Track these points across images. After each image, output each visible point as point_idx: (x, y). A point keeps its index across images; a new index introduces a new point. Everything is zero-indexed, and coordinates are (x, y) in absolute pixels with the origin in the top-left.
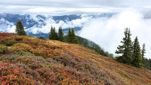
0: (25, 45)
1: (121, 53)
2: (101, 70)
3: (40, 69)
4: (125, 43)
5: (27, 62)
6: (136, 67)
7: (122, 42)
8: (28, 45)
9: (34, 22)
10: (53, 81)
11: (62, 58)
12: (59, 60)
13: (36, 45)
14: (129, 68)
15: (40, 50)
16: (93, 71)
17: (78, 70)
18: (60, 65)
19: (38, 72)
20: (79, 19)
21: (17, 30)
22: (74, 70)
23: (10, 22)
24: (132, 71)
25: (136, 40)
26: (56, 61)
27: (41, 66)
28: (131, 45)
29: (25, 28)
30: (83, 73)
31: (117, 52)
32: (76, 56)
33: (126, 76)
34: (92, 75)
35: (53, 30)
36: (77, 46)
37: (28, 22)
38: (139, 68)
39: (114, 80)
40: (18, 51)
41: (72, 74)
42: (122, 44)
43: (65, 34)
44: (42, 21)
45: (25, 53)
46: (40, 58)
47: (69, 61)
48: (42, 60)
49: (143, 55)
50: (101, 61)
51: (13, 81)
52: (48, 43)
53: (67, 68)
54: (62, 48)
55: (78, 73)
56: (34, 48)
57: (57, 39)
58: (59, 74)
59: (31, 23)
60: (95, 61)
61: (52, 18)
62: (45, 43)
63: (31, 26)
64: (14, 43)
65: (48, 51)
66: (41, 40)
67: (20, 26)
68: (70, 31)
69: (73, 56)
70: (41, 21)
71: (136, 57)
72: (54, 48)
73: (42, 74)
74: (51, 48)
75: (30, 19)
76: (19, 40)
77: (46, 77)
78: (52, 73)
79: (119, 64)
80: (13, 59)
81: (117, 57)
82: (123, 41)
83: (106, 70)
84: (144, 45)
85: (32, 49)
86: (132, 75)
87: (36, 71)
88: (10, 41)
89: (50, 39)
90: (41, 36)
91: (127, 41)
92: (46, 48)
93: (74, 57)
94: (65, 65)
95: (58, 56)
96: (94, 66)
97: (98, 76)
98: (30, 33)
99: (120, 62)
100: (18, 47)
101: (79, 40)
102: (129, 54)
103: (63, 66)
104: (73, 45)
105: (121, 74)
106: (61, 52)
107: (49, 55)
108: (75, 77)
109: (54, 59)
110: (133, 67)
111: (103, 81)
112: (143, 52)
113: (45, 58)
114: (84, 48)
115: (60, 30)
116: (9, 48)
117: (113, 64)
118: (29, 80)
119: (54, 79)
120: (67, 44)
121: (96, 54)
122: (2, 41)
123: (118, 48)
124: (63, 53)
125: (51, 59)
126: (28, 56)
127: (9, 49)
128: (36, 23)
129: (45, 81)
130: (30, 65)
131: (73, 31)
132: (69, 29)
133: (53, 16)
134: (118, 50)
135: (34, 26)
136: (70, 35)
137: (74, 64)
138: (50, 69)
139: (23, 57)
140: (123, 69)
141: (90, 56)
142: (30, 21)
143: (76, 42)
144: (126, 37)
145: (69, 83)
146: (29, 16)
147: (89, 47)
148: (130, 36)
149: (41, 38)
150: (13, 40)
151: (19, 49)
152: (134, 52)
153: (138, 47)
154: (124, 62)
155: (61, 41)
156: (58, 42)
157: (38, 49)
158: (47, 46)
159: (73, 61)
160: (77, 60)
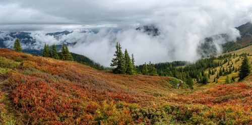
1: (115, 65)
4: (117, 56)
6: (130, 74)
7: (115, 55)
8: (34, 63)
14: (124, 76)
21: (15, 47)
24: (127, 78)
25: (126, 52)
28: (123, 57)
31: (112, 65)
33: (123, 84)
35: (46, 47)
40: (28, 68)
42: (115, 57)
45: (34, 69)
47: (74, 77)
49: (133, 63)
50: (99, 75)
67: (17, 44)
68: (63, 48)
69: (75, 72)
71: (128, 66)
74: (53, 66)
76: (24, 57)
79: (116, 75)
82: (115, 54)
84: (132, 55)
85: (38, 67)
86: (128, 82)
88: (18, 58)
91: (119, 54)
93: (77, 74)
95: (63, 74)
100: (27, 63)
102: (122, 65)
103: (69, 81)
105: (119, 83)
107: (54, 72)
109: (59, 76)
110: (127, 75)
112: (133, 61)
115: (54, 48)
122: (12, 58)
123: (112, 61)
132: (63, 46)
134: (112, 63)
136: (64, 52)
140: (120, 78)
144: (118, 50)
148: (121, 49)
149: (35, 55)
152: (126, 62)
153: (129, 58)
154: (120, 73)
156: (52, 59)
160: (80, 76)
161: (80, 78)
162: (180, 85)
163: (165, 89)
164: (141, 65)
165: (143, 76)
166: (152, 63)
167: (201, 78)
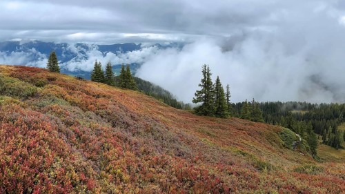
0: (58, 88)
1: (200, 101)
2: (171, 133)
3: (77, 128)
4: (205, 86)
5: (59, 114)
6: (221, 117)
7: (200, 85)
8: (62, 89)
9: (72, 53)
10: (94, 150)
11: (109, 114)
12: (104, 116)
13: (73, 90)
14: (212, 121)
15: (78, 98)
16: (158, 135)
17: (134, 135)
18: (106, 125)
19: (74, 131)
20: (139, 51)
21: (49, 65)
22: (128, 134)
23: (42, 53)
24: (217, 124)
25: (218, 81)
26: (100, 118)
27: (78, 124)
28: (212, 89)
29: (59, 62)
30: (142, 140)
31: (195, 101)
32: (132, 111)
33: (209, 134)
34: (155, 143)
35: (97, 67)
36: (134, 93)
37: (65, 53)
38: (225, 118)
39: (190, 146)
40: (49, 96)
41: (125, 142)
42: (200, 89)
43: (116, 74)
44: (84, 53)
45: (58, 99)
46: (77, 109)
47: (121, 120)
48: (79, 114)
49: (228, 100)
50: (172, 116)
51: (43, 139)
52: (90, 87)
53: (117, 130)
54: (109, 97)
55: (134, 139)
56: (70, 94)
57: (103, 82)
58: (103, 140)
59: (68, 56)
60: (163, 118)
61: (98, 48)
62: (85, 86)
63: (67, 60)
64: (45, 84)
65: (88, 100)
66: (80, 82)
67: (53, 60)
68: (123, 70)
69: (127, 111)
70: (82, 52)
71: (220, 104)
72: (98, 96)
73: (79, 136)
74: (93, 96)
75: (67, 49)
76: (51, 80)
77: (84, 141)
78: (93, 137)
79: (199, 118)
80: (43, 106)
81: (194, 108)
82: (201, 83)
83: (178, 130)
84: (228, 87)
85: (68, 96)
86: (216, 131)
87: (70, 130)
88: (40, 80)
89: (93, 80)
90: (80, 75)
91: (206, 83)
92: (86, 95)
93: (129, 114)
94: (114, 126)
95: (103, 111)
96: (160, 127)
97: (165, 142)
98: (65, 70)
99: (200, 115)
100: (50, 89)
101: (138, 83)
102: (210, 102)
103: (110, 127)
104: (128, 91)
105: (202, 132)
106: (108, 104)
107: (90, 106)
108: (128, 146)
109: (97, 114)
110: (217, 119)
111: (172, 150)
112: (228, 97)
113: (85, 111)
114: (145, 97)
115: (109, 68)
116: (39, 89)
117: (189, 119)
118: (62, 142)
119: (96, 146)
120: (118, 90)
121: (164, 105)
122: (32, 80)
123: (196, 95)
124: (110, 106)
125: (92, 114)
126: (62, 105)
127: (39, 91)
128: (74, 55)
129: (83, 148)
130: (63, 118)
131: (128, 70)
132: (123, 66)
133: (99, 46)
134: (196, 98)
135: (72, 60)
136: (124, 75)
137: (128, 125)
138: (90, 130)
139: (55, 106)
140: (205, 123)
141: (154, 109)
142: (66, 53)
143: (132, 88)
144: (205, 78)
145: (119, 156)
146: (66, 45)
147: (153, 96)
148: (211, 76)
149: (80, 78)
150: (44, 80)
151: (51, 93)
152: (217, 98)
153: (222, 91)
154: (206, 114)
155: (109, 84)
156: (104, 85)
157: (76, 95)
158: (88, 93)
159: (127, 119)
160: (132, 117)
161: (131, 122)
162: (296, 144)
163: (273, 148)
164: (239, 103)
165: (241, 121)
166: (256, 101)
167: (330, 136)
